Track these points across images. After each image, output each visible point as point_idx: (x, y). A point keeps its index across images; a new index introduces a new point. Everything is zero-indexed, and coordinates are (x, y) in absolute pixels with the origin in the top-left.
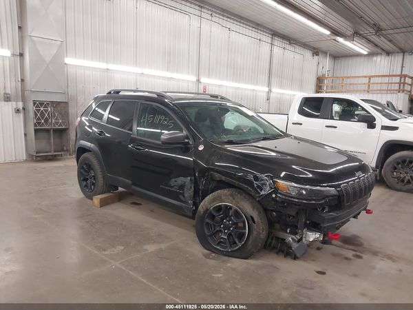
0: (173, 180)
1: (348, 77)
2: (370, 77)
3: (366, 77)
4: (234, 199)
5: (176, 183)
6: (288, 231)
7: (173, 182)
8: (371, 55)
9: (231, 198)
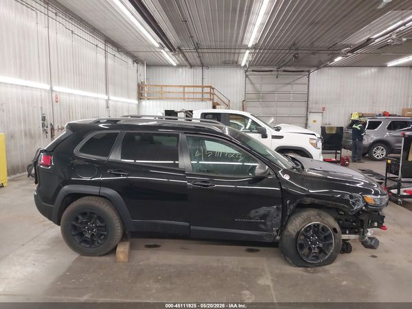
0: (253, 211)
1: (166, 86)
2: (184, 87)
3: (180, 86)
4: (320, 217)
5: (257, 214)
6: (347, 232)
7: (253, 213)
8: (179, 66)
9: (318, 217)
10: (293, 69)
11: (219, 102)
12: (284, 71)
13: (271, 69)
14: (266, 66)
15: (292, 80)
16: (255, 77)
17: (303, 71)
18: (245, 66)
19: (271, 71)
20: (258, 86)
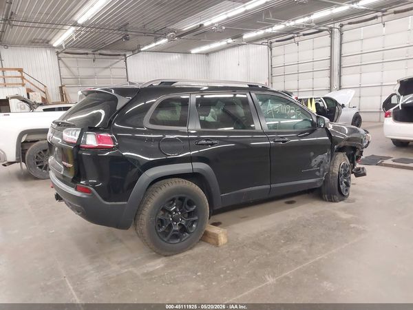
10: (109, 52)
11: (32, 88)
12: (100, 54)
13: (86, 52)
14: (80, 48)
15: (110, 64)
16: (69, 60)
17: (119, 55)
18: (60, 47)
19: (87, 54)
20: (74, 70)
